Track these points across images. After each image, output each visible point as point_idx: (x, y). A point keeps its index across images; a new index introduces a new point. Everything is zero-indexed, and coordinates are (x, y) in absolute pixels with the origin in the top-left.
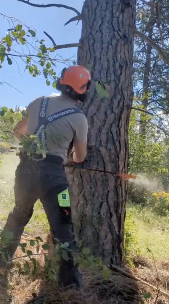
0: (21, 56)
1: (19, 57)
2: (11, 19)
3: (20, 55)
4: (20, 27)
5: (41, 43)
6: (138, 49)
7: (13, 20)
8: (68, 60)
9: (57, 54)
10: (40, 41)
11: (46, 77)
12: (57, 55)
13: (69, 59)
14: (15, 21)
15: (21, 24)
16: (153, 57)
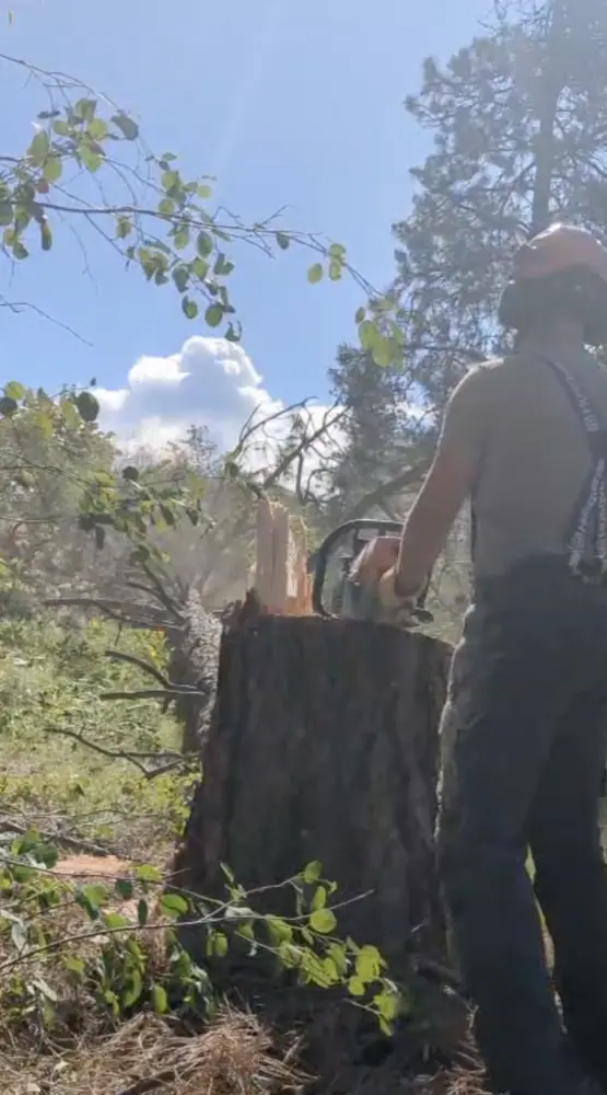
0: (85, 212)
1: (82, 215)
2: (57, 81)
3: (87, 208)
4: (89, 110)
5: (164, 165)
6: (503, 180)
7: (62, 84)
8: (259, 226)
9: (220, 208)
10: (160, 159)
11: (182, 288)
12: (223, 211)
13: (265, 223)
14: (70, 86)
15: (91, 98)
16: (558, 207)
